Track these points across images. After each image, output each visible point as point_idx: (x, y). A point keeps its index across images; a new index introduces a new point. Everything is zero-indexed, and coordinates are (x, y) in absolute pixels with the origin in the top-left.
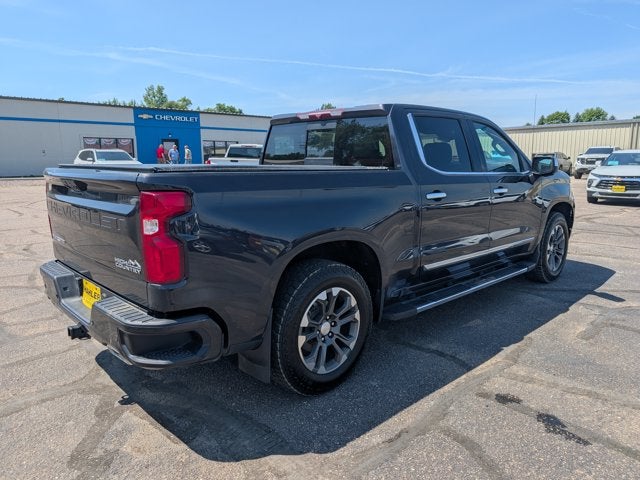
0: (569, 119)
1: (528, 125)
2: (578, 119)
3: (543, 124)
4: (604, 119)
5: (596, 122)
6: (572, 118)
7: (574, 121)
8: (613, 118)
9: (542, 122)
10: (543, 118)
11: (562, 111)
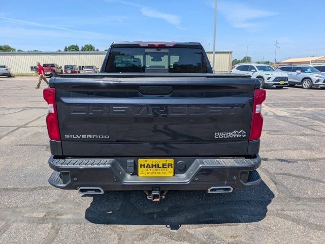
0: (79, 49)
1: (59, 51)
2: (83, 49)
3: (67, 51)
4: (94, 50)
5: (91, 52)
6: (80, 49)
7: (81, 51)
8: (98, 50)
9: (66, 50)
10: (66, 48)
11: (75, 45)
